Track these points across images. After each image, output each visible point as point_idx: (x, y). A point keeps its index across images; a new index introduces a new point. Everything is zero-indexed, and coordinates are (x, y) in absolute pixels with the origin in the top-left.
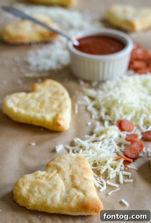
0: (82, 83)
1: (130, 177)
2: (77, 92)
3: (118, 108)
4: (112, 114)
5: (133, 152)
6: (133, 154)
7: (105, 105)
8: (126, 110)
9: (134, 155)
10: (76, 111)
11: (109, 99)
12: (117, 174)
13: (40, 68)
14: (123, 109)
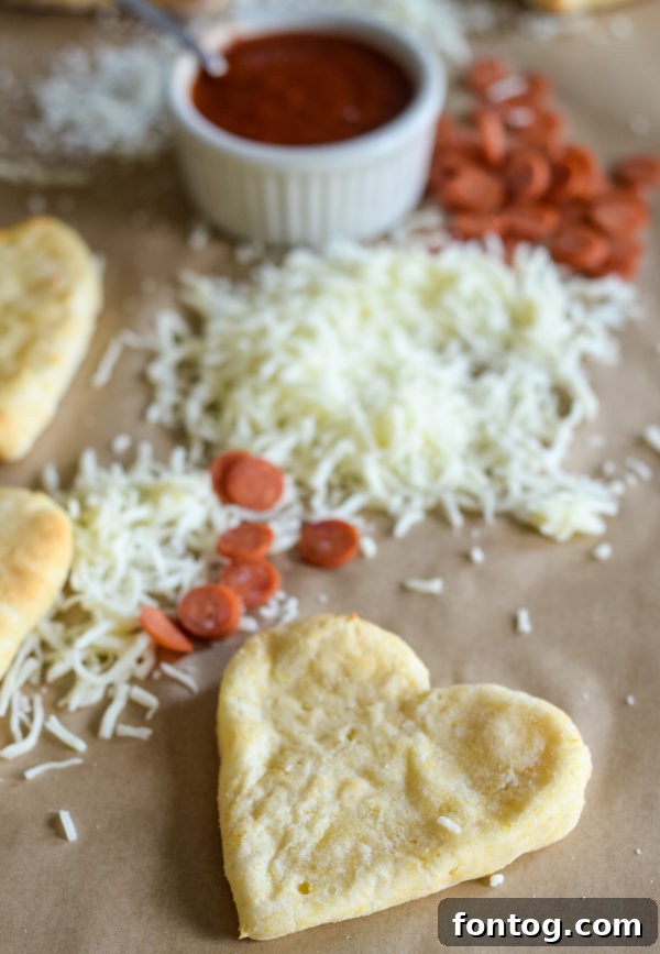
0: (200, 240)
1: (149, 716)
2: (149, 286)
3: (257, 391)
4: (228, 415)
5: (209, 609)
6: (209, 617)
7: (219, 368)
8: (288, 407)
9: (209, 625)
10: (102, 377)
11: (244, 346)
12: (111, 692)
13: (72, 141)
14: (278, 404)
